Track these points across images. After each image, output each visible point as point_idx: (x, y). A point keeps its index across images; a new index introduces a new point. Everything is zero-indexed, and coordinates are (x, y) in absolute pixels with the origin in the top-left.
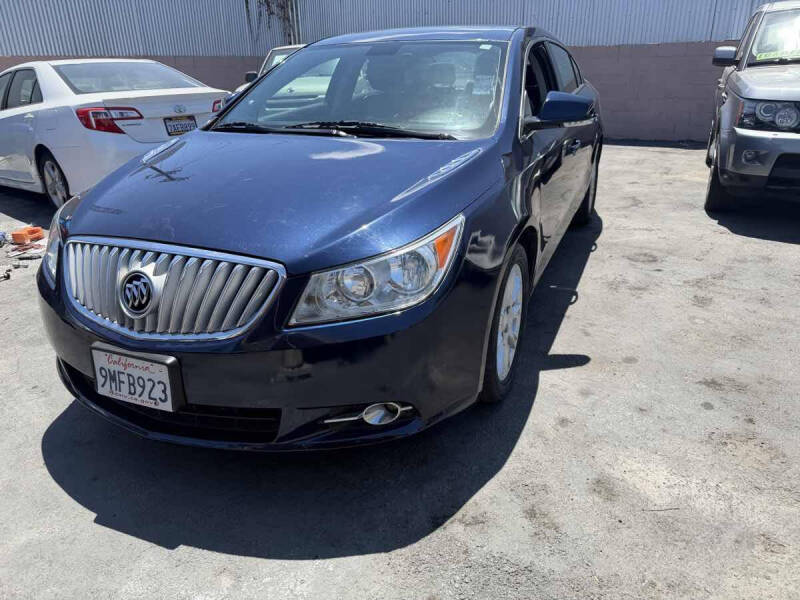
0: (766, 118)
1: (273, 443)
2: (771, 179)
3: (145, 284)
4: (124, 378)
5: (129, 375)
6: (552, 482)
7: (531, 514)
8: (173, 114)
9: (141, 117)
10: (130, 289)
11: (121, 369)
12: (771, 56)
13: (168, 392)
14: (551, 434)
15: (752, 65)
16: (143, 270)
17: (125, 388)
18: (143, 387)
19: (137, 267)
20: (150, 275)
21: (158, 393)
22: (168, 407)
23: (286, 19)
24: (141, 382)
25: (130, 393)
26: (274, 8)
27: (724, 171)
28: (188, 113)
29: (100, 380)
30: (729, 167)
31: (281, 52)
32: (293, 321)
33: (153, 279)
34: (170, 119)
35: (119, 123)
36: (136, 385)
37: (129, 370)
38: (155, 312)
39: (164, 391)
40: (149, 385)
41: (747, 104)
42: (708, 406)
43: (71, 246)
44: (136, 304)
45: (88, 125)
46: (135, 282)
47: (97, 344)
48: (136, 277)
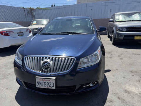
0: (121, 30)
1: (74, 92)
2: (124, 39)
3: (48, 64)
4: (44, 83)
5: (45, 82)
6: (118, 92)
7: (119, 98)
8: (19, 32)
9: (13, 33)
10: (44, 65)
11: (43, 81)
12: (118, 20)
13: (54, 85)
14: (113, 84)
15: (116, 22)
16: (47, 61)
17: (44, 85)
18: (48, 85)
19: (45, 60)
20: (49, 61)
21: (52, 85)
22: (54, 88)
23: (32, 15)
24: (48, 83)
25: (45, 86)
26: (30, 13)
27: (116, 38)
28: (22, 32)
29: (37, 84)
30: (117, 37)
31: (35, 21)
32: (78, 68)
33: (50, 62)
34: (18, 33)
35: (9, 34)
36: (47, 84)
37: (45, 81)
38: (51, 69)
39: (53, 85)
40: (50, 84)
41: (118, 28)
42: (133, 76)
43: (26, 58)
44: (46, 68)
45: (2, 35)
46: (46, 63)
47: (37, 77)
48: (46, 62)
